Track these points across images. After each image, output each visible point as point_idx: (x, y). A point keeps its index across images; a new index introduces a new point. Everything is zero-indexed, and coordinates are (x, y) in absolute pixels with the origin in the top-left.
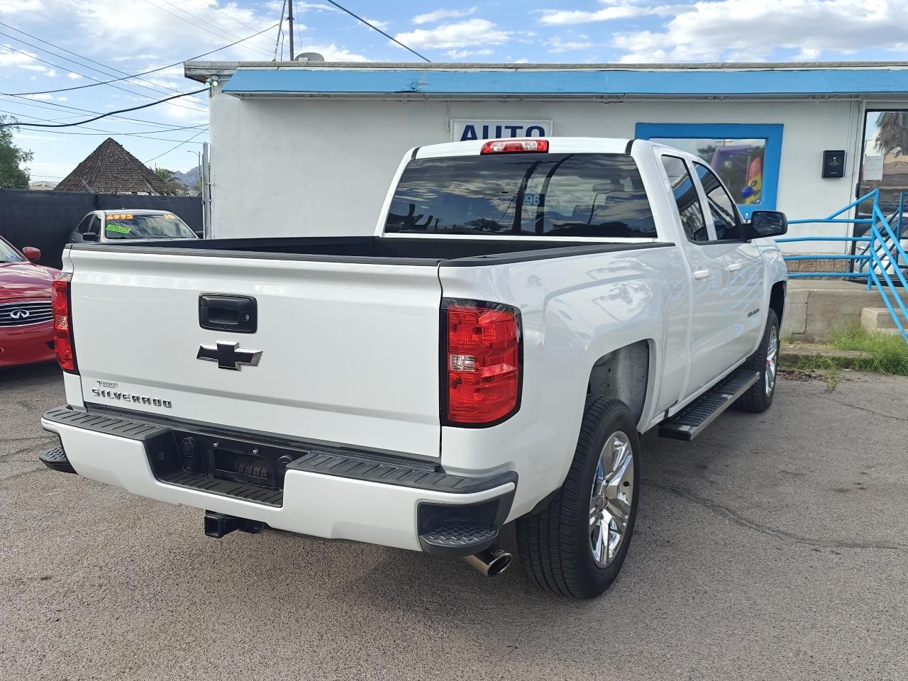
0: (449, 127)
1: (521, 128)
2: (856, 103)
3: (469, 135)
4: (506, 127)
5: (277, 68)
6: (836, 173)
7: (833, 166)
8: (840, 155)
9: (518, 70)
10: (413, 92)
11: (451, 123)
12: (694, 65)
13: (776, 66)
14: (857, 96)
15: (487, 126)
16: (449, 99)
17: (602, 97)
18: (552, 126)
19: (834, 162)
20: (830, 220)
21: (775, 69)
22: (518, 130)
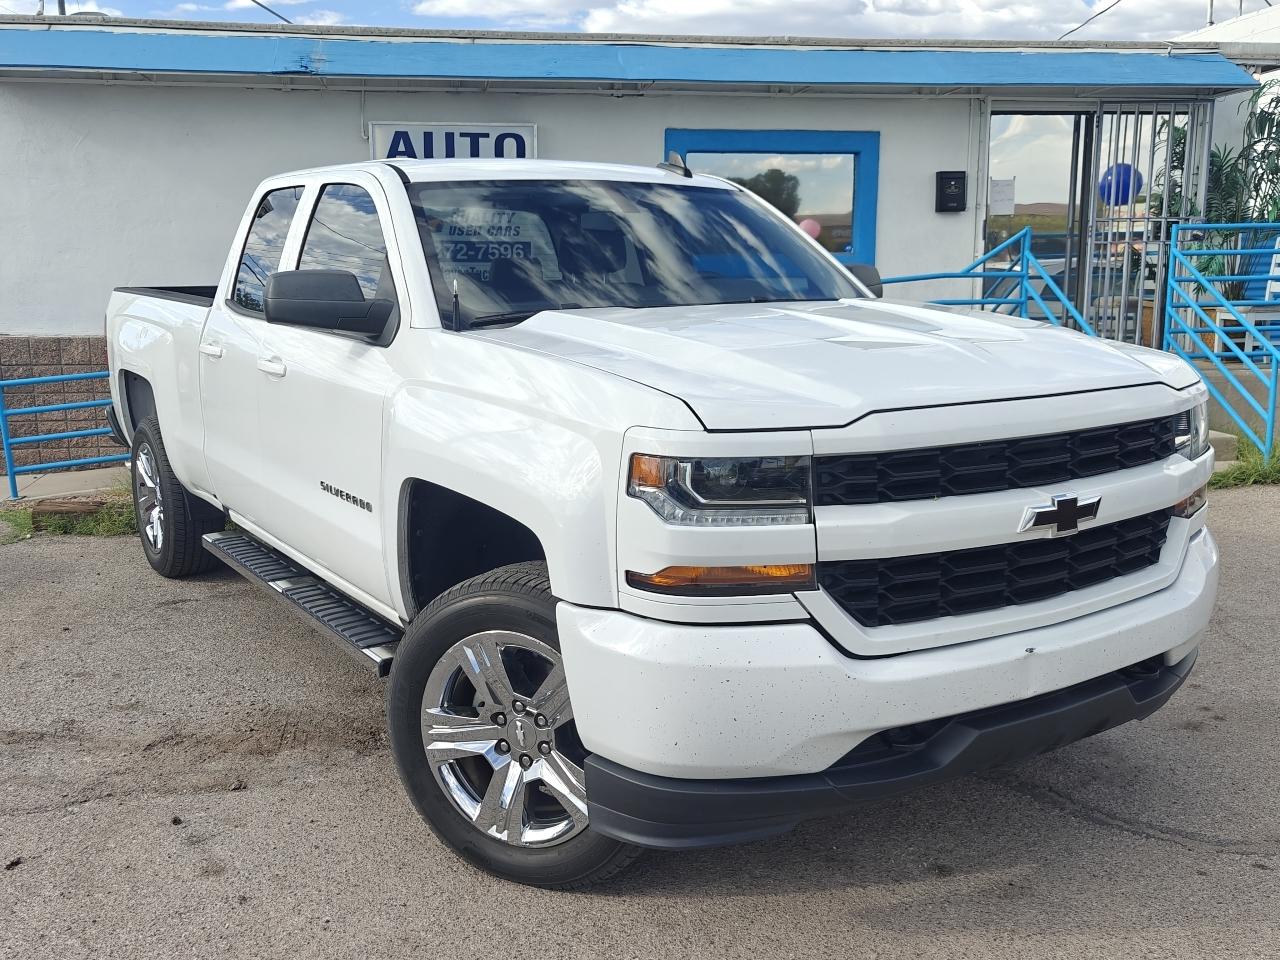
0: (366, 132)
1: (487, 135)
2: (977, 102)
3: (402, 148)
4: (462, 135)
5: (46, 27)
6: (955, 205)
7: (950, 194)
8: (960, 177)
9: (477, 41)
10: (304, 73)
11: (370, 127)
12: (747, 39)
13: (865, 44)
14: (978, 91)
15: (431, 133)
16: (362, 88)
17: (612, 87)
18: (535, 133)
19: (953, 190)
20: (967, 274)
21: (865, 48)
22: (481, 140)
